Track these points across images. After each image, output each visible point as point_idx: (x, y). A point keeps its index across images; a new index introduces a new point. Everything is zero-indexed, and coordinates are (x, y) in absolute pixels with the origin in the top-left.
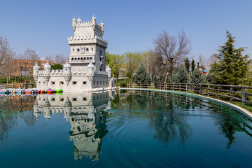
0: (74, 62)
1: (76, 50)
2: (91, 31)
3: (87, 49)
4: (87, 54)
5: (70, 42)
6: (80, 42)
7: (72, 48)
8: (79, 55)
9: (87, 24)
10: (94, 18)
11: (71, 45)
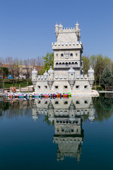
0: (58, 66)
1: (60, 55)
2: (74, 37)
3: (72, 55)
4: (71, 59)
5: (54, 48)
6: (65, 47)
7: (55, 53)
8: (63, 60)
9: (70, 30)
10: (77, 24)
11: (55, 50)
